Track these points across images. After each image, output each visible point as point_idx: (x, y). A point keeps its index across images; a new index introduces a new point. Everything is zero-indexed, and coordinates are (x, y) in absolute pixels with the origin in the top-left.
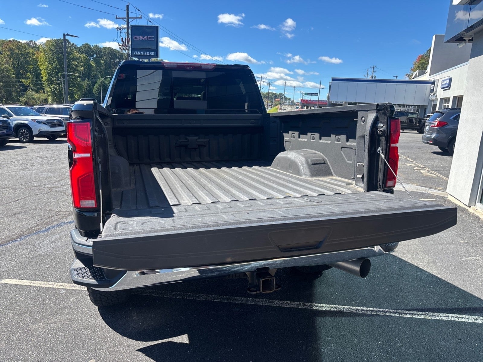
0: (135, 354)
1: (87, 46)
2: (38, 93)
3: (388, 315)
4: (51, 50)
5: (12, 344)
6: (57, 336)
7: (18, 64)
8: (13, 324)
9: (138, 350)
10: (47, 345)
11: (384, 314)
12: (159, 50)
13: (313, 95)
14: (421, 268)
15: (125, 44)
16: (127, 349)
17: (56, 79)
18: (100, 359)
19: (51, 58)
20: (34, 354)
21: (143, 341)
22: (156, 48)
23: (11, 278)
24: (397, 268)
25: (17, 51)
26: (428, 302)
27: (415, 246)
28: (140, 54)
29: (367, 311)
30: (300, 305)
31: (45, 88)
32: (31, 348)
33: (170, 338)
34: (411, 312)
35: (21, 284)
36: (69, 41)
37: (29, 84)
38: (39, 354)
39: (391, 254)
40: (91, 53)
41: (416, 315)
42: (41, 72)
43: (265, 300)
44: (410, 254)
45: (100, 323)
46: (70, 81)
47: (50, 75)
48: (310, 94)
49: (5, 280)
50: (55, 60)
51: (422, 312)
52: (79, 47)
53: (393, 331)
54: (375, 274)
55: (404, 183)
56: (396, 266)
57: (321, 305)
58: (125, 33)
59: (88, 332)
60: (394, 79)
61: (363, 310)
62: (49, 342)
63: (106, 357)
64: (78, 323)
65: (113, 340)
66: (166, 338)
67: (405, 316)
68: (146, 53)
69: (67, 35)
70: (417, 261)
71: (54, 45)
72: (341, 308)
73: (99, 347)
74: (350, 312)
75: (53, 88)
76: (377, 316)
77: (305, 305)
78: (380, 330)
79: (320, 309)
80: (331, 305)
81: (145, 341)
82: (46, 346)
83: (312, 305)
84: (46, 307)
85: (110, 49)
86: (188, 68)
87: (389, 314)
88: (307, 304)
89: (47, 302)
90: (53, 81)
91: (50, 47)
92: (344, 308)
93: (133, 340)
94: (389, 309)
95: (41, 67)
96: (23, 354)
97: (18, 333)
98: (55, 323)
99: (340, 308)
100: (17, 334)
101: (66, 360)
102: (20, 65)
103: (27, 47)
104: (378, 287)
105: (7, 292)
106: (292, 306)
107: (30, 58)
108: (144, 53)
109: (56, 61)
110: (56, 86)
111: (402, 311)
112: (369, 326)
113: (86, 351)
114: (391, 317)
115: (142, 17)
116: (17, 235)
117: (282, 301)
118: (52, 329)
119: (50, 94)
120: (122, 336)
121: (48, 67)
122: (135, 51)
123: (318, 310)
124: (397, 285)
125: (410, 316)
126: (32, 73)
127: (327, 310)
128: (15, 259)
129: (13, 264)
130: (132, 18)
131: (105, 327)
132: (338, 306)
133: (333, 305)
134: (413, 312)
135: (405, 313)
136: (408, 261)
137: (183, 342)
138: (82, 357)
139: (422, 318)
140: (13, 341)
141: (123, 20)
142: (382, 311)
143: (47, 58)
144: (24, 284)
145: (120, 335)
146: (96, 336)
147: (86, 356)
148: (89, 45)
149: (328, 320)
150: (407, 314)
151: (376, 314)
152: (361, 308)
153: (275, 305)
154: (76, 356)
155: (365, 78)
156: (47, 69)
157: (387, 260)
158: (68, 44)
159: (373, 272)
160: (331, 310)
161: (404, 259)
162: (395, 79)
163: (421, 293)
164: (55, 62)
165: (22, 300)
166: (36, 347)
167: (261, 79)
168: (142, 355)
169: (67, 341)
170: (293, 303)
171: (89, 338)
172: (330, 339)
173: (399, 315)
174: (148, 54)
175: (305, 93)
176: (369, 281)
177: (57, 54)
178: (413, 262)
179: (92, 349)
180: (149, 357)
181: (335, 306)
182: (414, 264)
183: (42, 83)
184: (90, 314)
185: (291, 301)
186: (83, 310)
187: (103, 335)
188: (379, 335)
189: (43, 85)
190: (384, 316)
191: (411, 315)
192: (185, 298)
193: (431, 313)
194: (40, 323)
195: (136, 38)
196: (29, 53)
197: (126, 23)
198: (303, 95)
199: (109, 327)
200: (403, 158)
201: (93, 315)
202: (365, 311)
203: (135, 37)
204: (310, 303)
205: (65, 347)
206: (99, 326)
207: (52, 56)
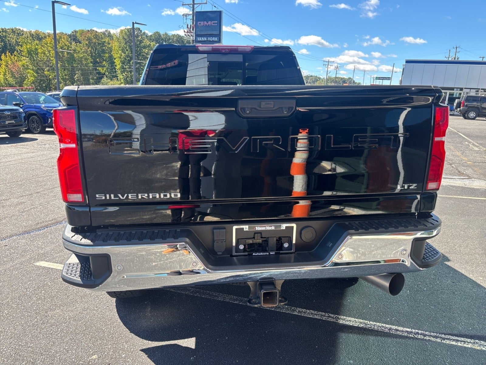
0: (138, 354)
1: (157, 35)
2: (112, 80)
3: (427, 339)
4: (124, 38)
5: (27, 329)
6: (70, 325)
7: (95, 53)
8: (35, 308)
9: (142, 350)
10: (58, 334)
11: (423, 337)
12: (222, 35)
13: (385, 80)
14: (479, 283)
15: (190, 30)
16: (131, 347)
17: (128, 67)
18: (103, 356)
19: (124, 46)
20: (44, 342)
21: (149, 340)
22: (219, 34)
23: (46, 261)
24: (449, 281)
25: (94, 41)
26: (481, 327)
27: (477, 256)
28: (203, 40)
29: (402, 331)
30: (324, 316)
31: (118, 75)
32: (43, 336)
33: (177, 340)
34: (456, 338)
35: (54, 268)
36: (141, 30)
37: (105, 72)
38: (48, 344)
39: (446, 264)
40: (161, 41)
41: (462, 343)
42: (115, 61)
43: (287, 306)
44: (469, 266)
45: (113, 315)
46: (141, 68)
47: (123, 63)
48: (382, 78)
49: (40, 262)
50: (128, 48)
51: (470, 340)
52: (150, 35)
53: (429, 361)
54: (421, 286)
55: (478, 179)
56: (449, 279)
57: (349, 318)
58: (190, 19)
59: (100, 324)
60: (480, 60)
61: (397, 330)
62: (61, 331)
63: (109, 354)
64: (93, 314)
65: (121, 336)
66: (173, 340)
67: (448, 342)
68: (209, 39)
69: (136, 23)
70: (476, 275)
71: (127, 33)
72: (372, 325)
73: (105, 341)
74: (381, 330)
75: (125, 76)
76: (414, 339)
77: (330, 317)
78: (413, 357)
79: (347, 323)
80: (360, 320)
81: (151, 341)
82: (56, 335)
83: (338, 318)
84: (69, 294)
85: (179, 36)
86: (224, 51)
87: (429, 338)
88: (333, 316)
89: (71, 288)
90: (126, 68)
91: (123, 36)
92: (375, 325)
93: (140, 338)
94: (430, 332)
95: (115, 56)
96: (34, 341)
97: (36, 319)
98: (72, 311)
99: (370, 325)
100: (34, 320)
101: (70, 353)
102: (97, 54)
103: (103, 36)
104: (421, 303)
105: (38, 275)
106: (316, 317)
107: (106, 47)
108: (207, 39)
109: (129, 50)
110: (128, 74)
111: (446, 335)
112: (401, 350)
113: (92, 346)
114: (431, 342)
115: (207, 2)
116: (63, 218)
117: (305, 310)
118: (67, 318)
119: (123, 81)
120: (130, 332)
121: (121, 55)
122: (198, 37)
123: (344, 324)
124: (445, 303)
125: (454, 343)
126: (108, 61)
127: (355, 325)
128: (55, 242)
129: (52, 246)
130: (198, 4)
131: (117, 321)
132: (368, 322)
133: (363, 320)
134: (459, 339)
135: (449, 339)
136: (465, 274)
137: (189, 346)
138: (87, 351)
139: (470, 347)
140: (29, 326)
141: (189, 6)
142: (421, 334)
143: (120, 47)
144: (56, 268)
145: (129, 331)
146: (106, 330)
147: (91, 350)
148: (159, 33)
149: (353, 337)
150: (451, 340)
151: (413, 336)
152: (396, 327)
153: (296, 314)
154: (82, 349)
155: (446, 59)
156: (120, 58)
157: (440, 271)
158: (140, 32)
159: (419, 284)
160: (360, 326)
161: (460, 271)
162: (482, 60)
163: (474, 315)
164: (127, 50)
165: (50, 284)
166: (47, 336)
167: (328, 63)
168: (144, 356)
169: (77, 332)
170: (317, 313)
171: (98, 331)
172: (351, 362)
173: (441, 340)
174: (211, 39)
175: (376, 77)
176: (413, 295)
177: (130, 43)
178: (471, 275)
179: (98, 343)
180: (151, 359)
181: (365, 321)
182: (472, 278)
183: (116, 71)
184: (106, 305)
185: (315, 311)
186: (102, 300)
187: (112, 329)
188: (411, 363)
189: (117, 73)
190: (423, 340)
191: (456, 342)
192: (203, 296)
193: (482, 342)
194: (58, 310)
195: (200, 24)
196: (105, 42)
197: (192, 9)
198: (374, 79)
199: (120, 321)
200: (482, 150)
201: (109, 307)
202: (400, 331)
203: (199, 22)
204: (337, 315)
205: (73, 339)
206: (111, 319)
207: (125, 44)
